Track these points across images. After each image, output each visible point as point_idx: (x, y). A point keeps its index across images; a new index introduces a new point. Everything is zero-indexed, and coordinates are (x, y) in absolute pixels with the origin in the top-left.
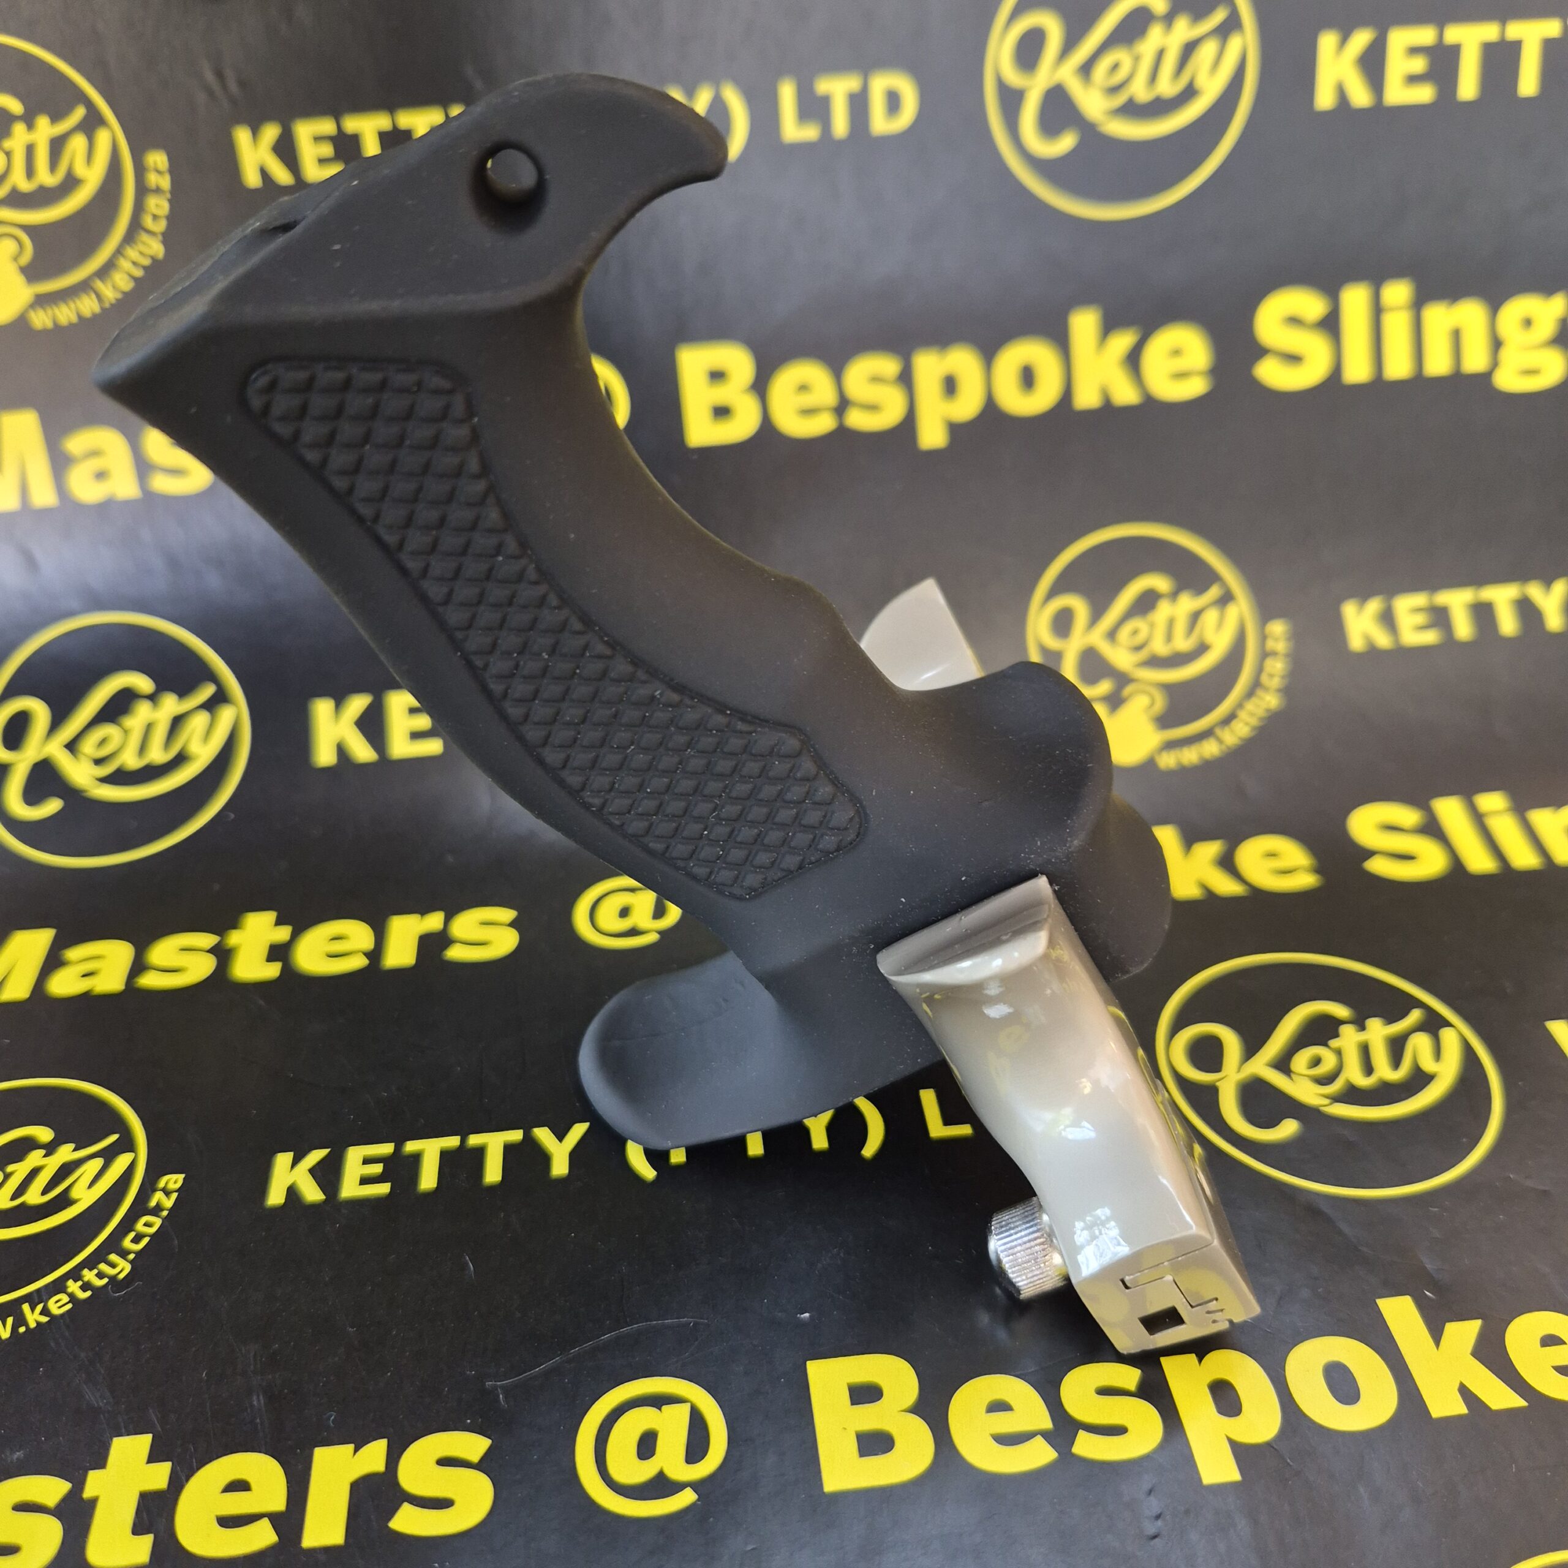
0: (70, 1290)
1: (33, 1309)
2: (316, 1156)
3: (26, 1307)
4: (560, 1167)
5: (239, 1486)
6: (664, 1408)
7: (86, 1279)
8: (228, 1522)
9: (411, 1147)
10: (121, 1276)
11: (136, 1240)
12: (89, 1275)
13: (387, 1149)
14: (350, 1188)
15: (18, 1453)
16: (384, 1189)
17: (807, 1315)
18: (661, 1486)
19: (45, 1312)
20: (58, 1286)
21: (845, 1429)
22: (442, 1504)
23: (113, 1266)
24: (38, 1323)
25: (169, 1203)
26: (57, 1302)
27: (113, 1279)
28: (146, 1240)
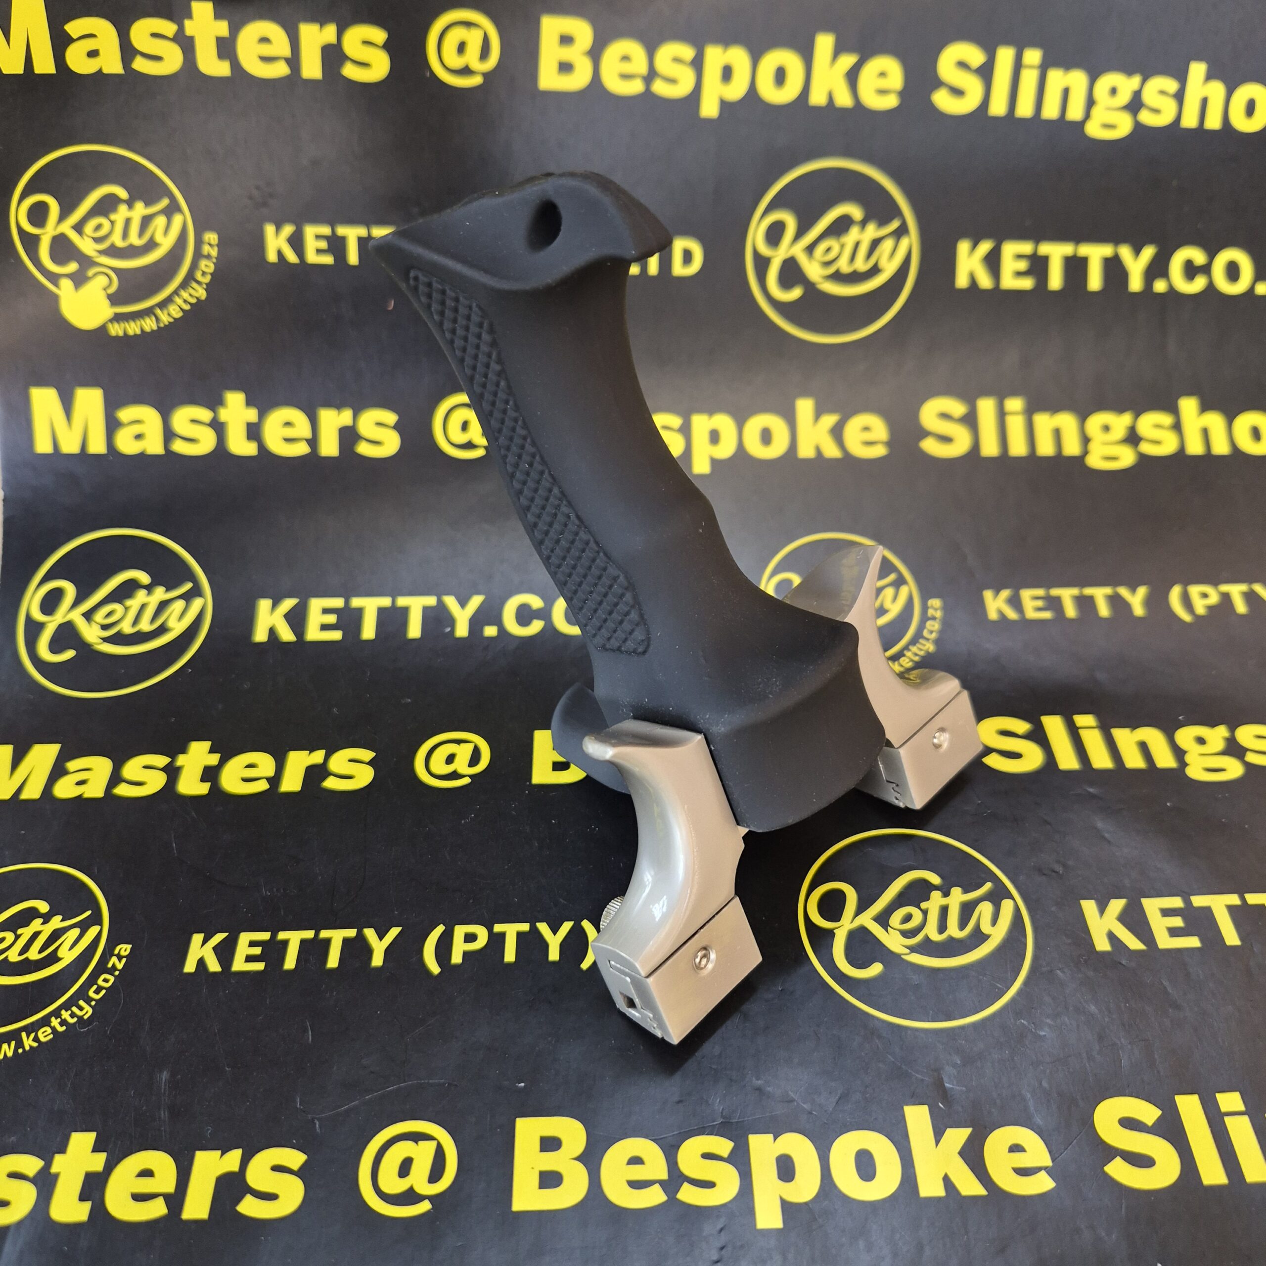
0: (52, 1024)
1: (28, 1037)
2: (219, 937)
3: (24, 1035)
4: (377, 960)
5: (147, 1173)
6: (420, 1143)
7: (63, 1017)
8: (139, 1198)
9: (282, 935)
10: (86, 1017)
11: (97, 992)
12: (65, 1015)
13: (265, 936)
14: (239, 965)
15: (12, 1138)
16: (260, 966)
17: (522, 1084)
18: (410, 1197)
19: (36, 1039)
20: (45, 1022)
21: (533, 1168)
22: (270, 1197)
23: (81, 1009)
24: (31, 1047)
25: (120, 966)
26: (43, 1033)
27: (80, 1018)
28: (104, 992)
